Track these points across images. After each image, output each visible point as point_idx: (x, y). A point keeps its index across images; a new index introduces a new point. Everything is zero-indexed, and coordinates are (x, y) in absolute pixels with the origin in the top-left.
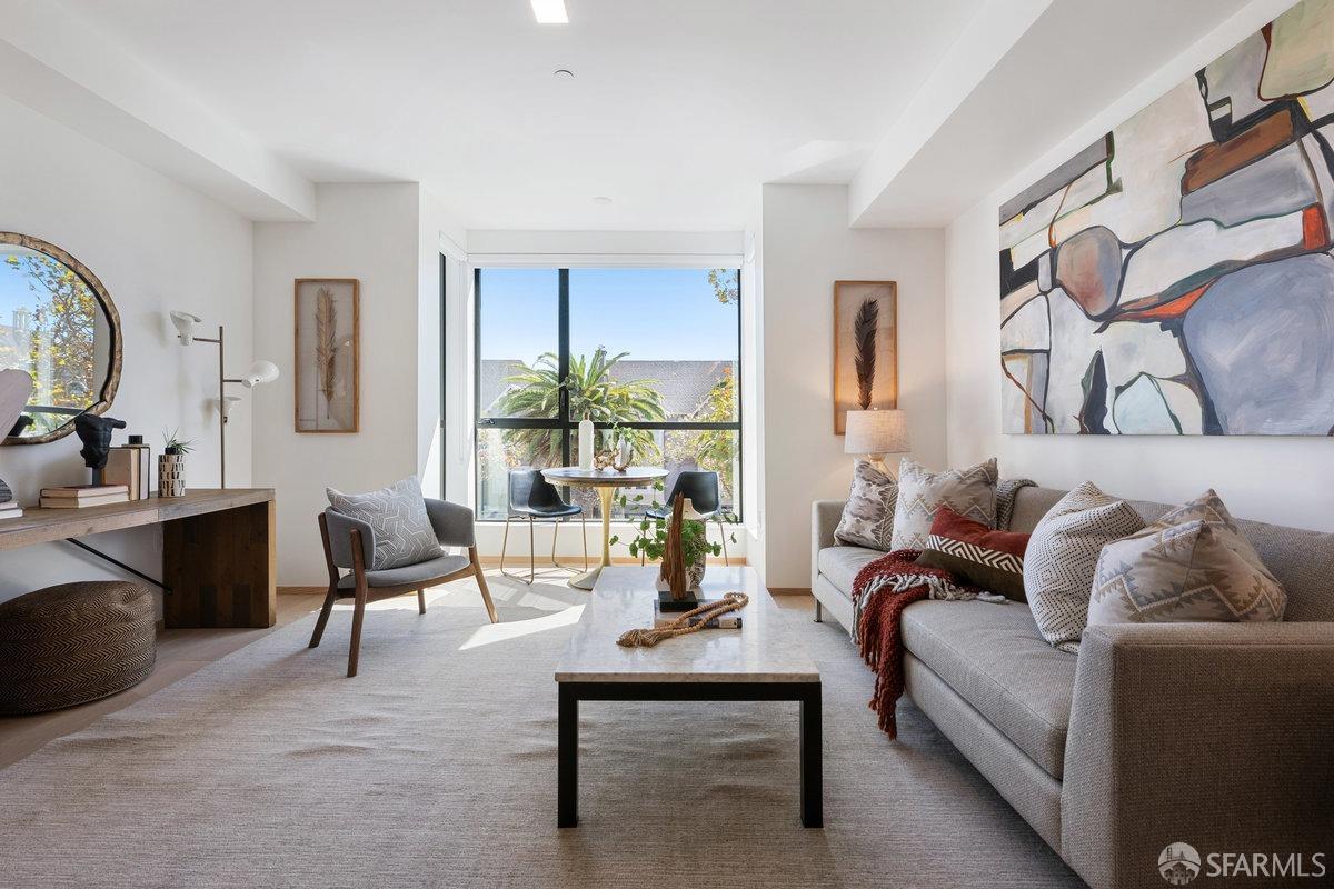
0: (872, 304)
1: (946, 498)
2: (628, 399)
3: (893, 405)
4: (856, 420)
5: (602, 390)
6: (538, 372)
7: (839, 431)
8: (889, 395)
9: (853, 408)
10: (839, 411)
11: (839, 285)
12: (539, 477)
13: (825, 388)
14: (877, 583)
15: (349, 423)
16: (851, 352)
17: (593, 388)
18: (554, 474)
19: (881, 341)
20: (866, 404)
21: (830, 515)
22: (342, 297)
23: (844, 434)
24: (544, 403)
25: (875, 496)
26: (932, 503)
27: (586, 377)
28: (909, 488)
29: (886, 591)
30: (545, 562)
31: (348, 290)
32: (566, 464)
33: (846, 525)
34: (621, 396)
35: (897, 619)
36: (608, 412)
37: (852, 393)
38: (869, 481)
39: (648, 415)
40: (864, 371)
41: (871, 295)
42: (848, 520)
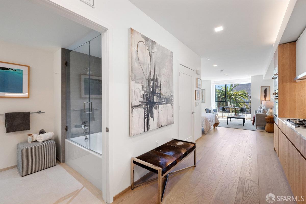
2: (238, 94)
4: (264, 102)
5: (232, 93)
6: (218, 90)
7: (261, 103)
8: (269, 99)
10: (261, 101)
11: (261, 87)
12: (223, 108)
13: (259, 98)
15: (204, 102)
16: (263, 94)
17: (230, 92)
18: (225, 107)
19: (268, 93)
20: (265, 100)
22: (204, 91)
24: (219, 96)
27: (228, 90)
30: (224, 117)
31: (204, 90)
32: (226, 106)
34: (237, 94)
36: (234, 97)
37: (263, 99)
38: (260, 108)
39: (244, 98)
40: (265, 96)
41: (266, 88)
42: (257, 112)
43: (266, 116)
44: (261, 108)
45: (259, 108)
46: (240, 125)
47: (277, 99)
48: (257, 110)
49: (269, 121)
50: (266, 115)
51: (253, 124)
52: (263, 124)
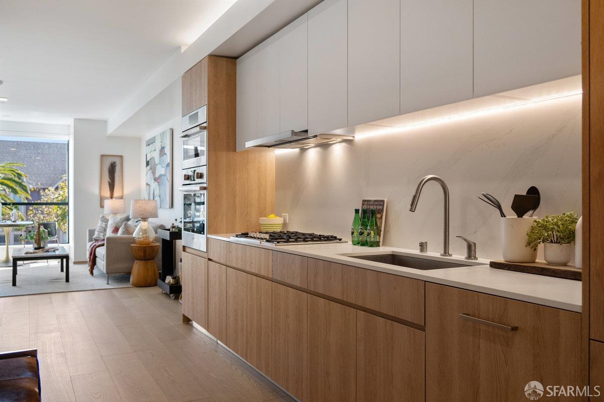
0: (114, 163)
1: (117, 224)
3: (121, 198)
4: (108, 203)
7: (102, 206)
8: (120, 194)
9: (107, 198)
10: (102, 199)
11: (102, 156)
13: (96, 190)
14: (94, 245)
16: (107, 179)
19: (117, 175)
20: (112, 198)
21: (92, 233)
23: (103, 207)
25: (104, 226)
26: (114, 225)
28: (110, 223)
29: (95, 245)
33: (96, 236)
35: (95, 250)
37: (107, 193)
38: (103, 221)
40: (112, 186)
41: (114, 160)
42: (96, 233)
43: (133, 240)
44: (105, 221)
45: (100, 222)
46: (54, 280)
47: (205, 188)
48: (94, 228)
49: (142, 254)
50: (133, 238)
51: (92, 273)
52: (122, 266)
